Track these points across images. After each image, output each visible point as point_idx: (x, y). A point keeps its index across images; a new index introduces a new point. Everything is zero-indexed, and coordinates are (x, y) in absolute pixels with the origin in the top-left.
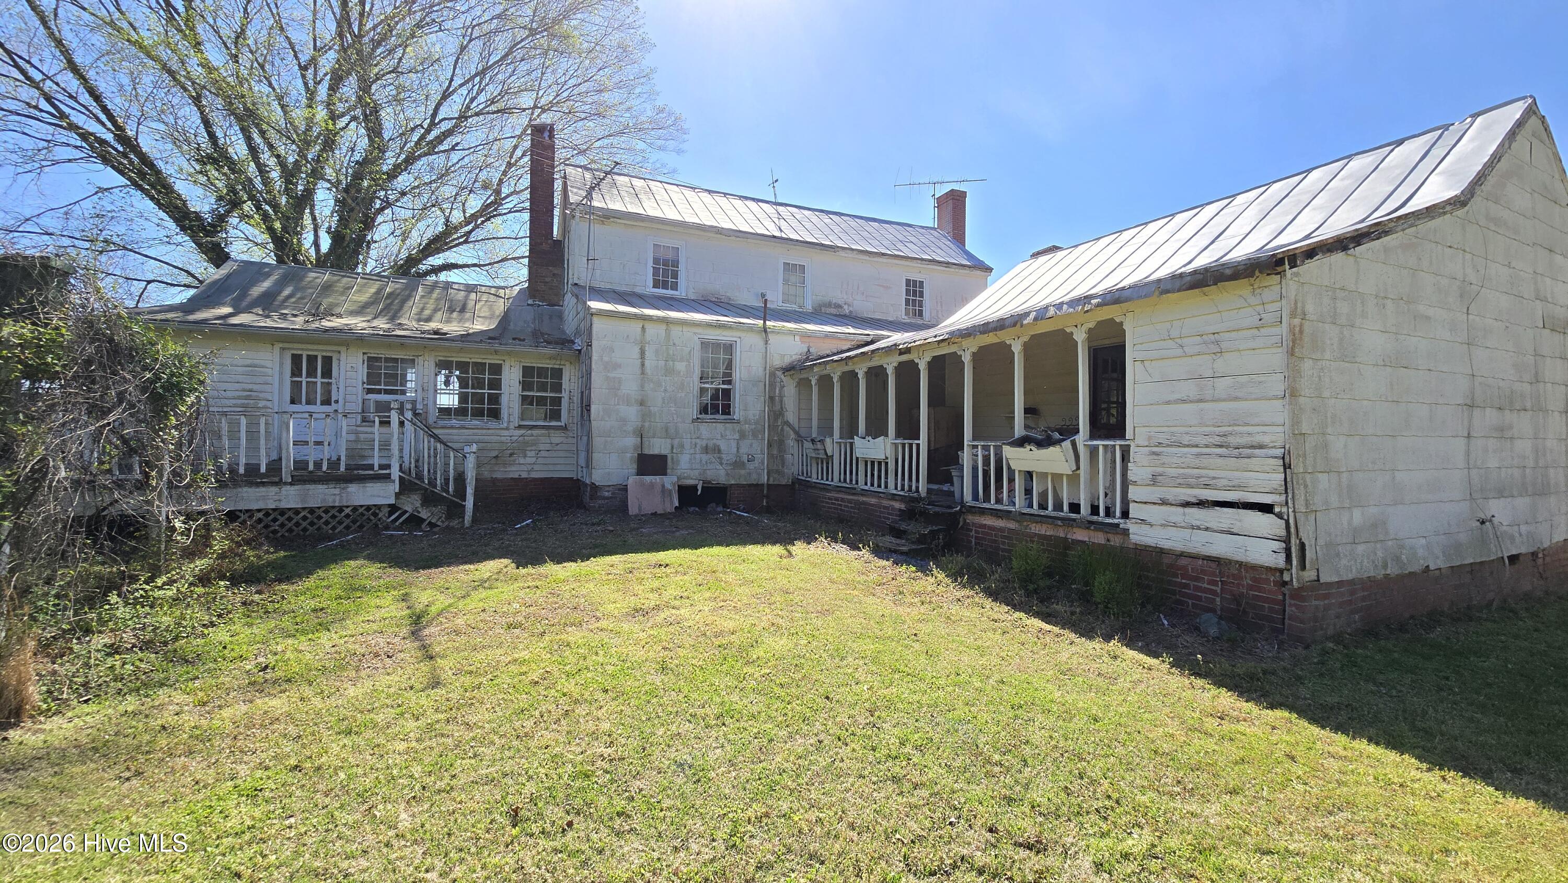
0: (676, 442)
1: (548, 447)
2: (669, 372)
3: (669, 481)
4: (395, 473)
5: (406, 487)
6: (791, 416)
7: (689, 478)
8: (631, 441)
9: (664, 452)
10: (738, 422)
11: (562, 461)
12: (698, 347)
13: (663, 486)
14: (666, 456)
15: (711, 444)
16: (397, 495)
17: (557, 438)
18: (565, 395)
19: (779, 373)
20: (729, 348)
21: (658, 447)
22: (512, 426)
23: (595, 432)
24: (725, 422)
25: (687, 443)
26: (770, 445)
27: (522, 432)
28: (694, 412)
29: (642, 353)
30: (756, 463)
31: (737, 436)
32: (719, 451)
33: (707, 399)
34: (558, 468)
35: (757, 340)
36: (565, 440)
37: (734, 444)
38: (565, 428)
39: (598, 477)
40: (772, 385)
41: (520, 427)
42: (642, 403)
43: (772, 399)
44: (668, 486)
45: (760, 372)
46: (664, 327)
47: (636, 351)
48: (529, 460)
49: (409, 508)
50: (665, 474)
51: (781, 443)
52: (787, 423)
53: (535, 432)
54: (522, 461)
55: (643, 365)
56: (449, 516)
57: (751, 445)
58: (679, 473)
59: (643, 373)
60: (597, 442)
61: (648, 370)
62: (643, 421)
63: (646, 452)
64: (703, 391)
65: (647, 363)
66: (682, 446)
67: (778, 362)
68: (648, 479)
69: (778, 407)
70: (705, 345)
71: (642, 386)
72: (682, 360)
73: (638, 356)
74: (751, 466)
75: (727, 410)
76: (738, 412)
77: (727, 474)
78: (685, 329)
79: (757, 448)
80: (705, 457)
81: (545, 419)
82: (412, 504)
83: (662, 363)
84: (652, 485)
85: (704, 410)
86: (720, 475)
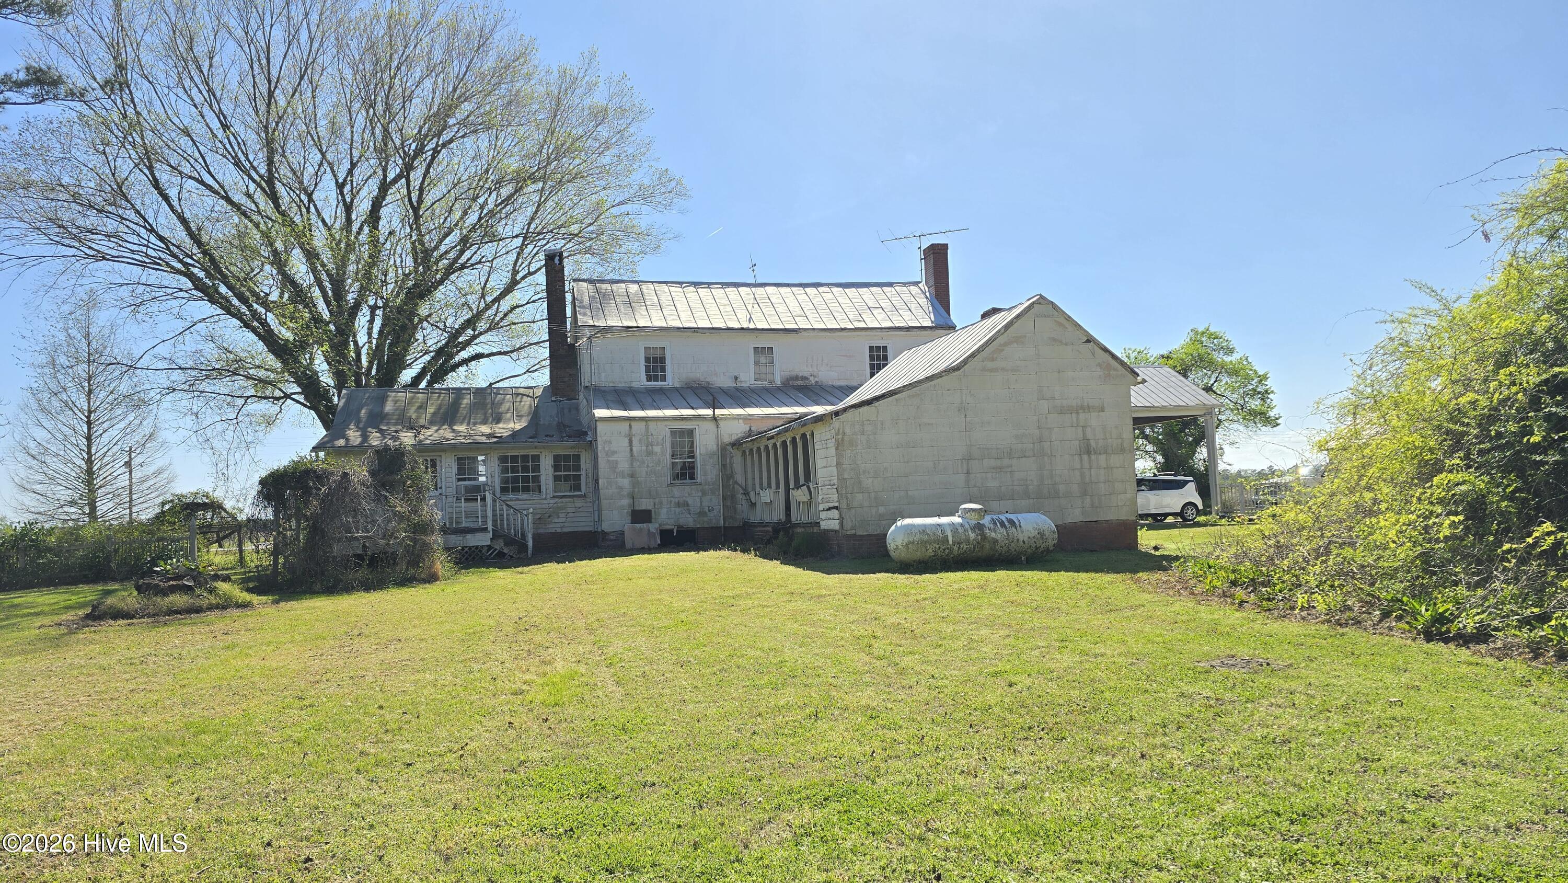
0: (657, 500)
1: (573, 510)
2: (650, 453)
3: (653, 527)
4: (490, 526)
5: (496, 536)
6: (739, 478)
7: (667, 524)
8: (626, 502)
9: (649, 508)
10: (701, 484)
11: (584, 519)
12: (669, 434)
13: (649, 530)
14: (650, 511)
15: (681, 500)
16: (492, 539)
17: (579, 503)
18: (583, 473)
19: (729, 448)
20: (691, 433)
21: (644, 504)
22: (549, 497)
23: (602, 497)
24: (692, 484)
25: (665, 500)
26: (724, 498)
27: (556, 500)
28: (668, 479)
29: (631, 442)
30: (715, 512)
31: (700, 494)
32: (688, 505)
33: (678, 470)
34: (581, 524)
35: (711, 426)
36: (585, 505)
37: (698, 500)
38: (584, 496)
39: (606, 526)
40: (723, 456)
41: (554, 497)
42: (632, 476)
43: (724, 466)
44: (652, 530)
45: (715, 447)
46: (644, 423)
47: (626, 441)
48: (561, 520)
49: (498, 547)
50: (650, 522)
51: (733, 497)
52: (736, 483)
53: (564, 500)
54: (556, 521)
55: (631, 450)
56: (519, 552)
57: (711, 499)
58: (660, 521)
59: (632, 456)
60: (604, 503)
61: (635, 453)
62: (634, 487)
63: (637, 508)
64: (674, 465)
65: (634, 449)
66: (661, 503)
67: (727, 440)
68: (638, 525)
69: (729, 472)
70: (674, 433)
71: (632, 464)
72: (658, 444)
73: (627, 444)
74: (711, 514)
75: (692, 477)
76: (699, 478)
77: (695, 521)
78: (659, 423)
79: (714, 503)
80: (678, 510)
81: (570, 491)
82: (499, 545)
83: (644, 448)
84: (641, 530)
85: (676, 477)
86: (689, 521)
